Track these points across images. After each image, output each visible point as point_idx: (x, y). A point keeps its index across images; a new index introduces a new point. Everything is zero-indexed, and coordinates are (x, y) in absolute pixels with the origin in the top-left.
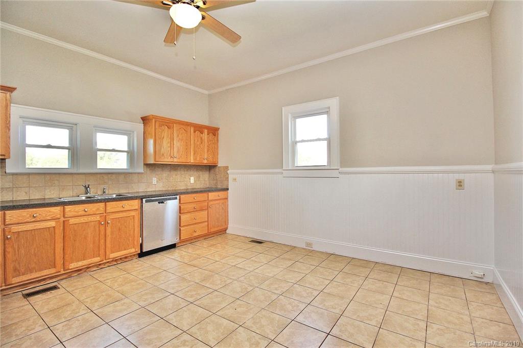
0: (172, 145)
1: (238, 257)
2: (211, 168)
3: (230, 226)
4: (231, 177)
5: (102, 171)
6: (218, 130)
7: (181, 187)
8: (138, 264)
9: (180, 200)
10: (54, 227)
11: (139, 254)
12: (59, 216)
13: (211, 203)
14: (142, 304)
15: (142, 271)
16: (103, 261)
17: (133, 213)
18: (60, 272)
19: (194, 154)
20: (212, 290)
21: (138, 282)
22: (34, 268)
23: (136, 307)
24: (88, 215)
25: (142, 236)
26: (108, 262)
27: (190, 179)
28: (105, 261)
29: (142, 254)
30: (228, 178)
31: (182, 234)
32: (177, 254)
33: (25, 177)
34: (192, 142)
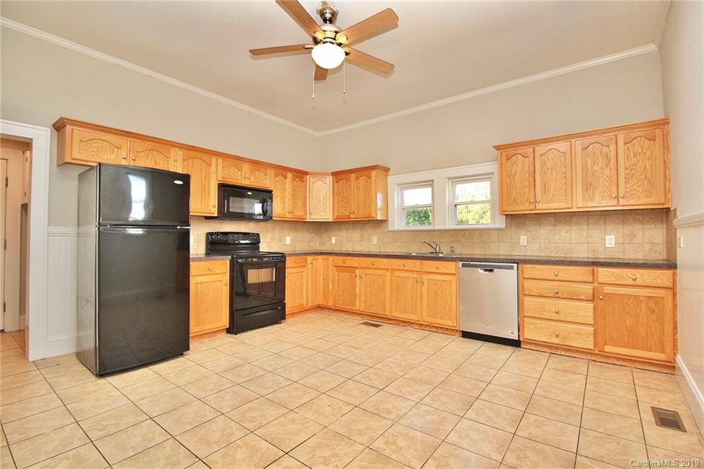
0: (532, 183)
6: (667, 123)
16: (420, 321)
17: (449, 278)
18: (388, 315)
26: (428, 325)
27: (605, 239)
28: (422, 323)
29: (465, 334)
34: (578, 169)
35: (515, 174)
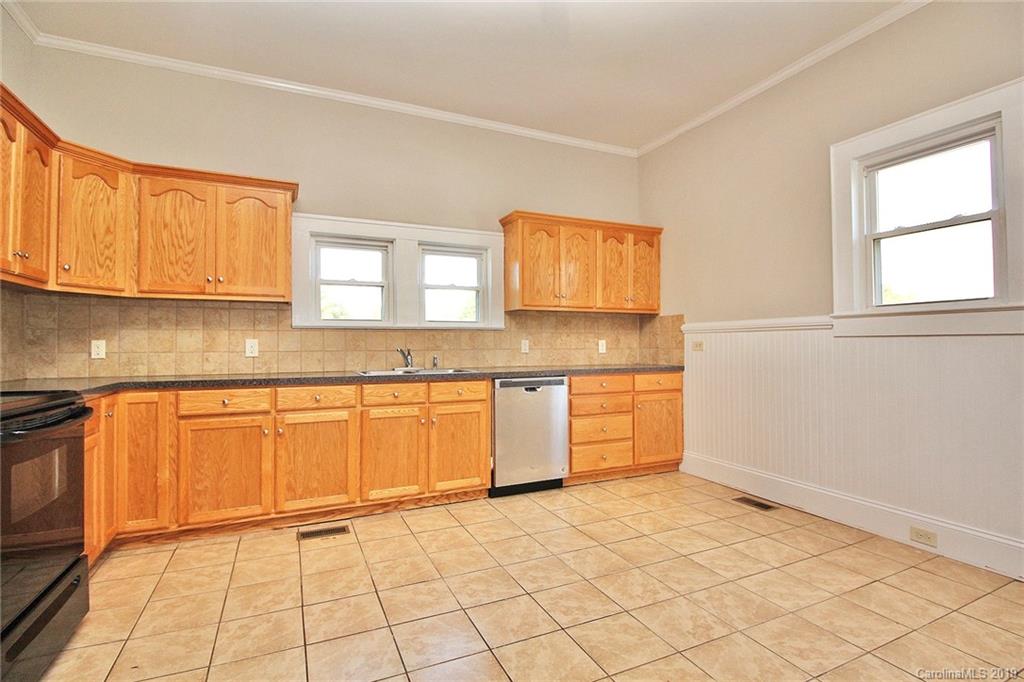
0: (557, 272)
1: (700, 534)
2: (644, 319)
3: (689, 455)
4: (689, 340)
5: (433, 325)
6: (660, 233)
7: (579, 360)
8: (484, 510)
9: (570, 386)
10: (346, 421)
11: (489, 490)
12: (354, 402)
13: (642, 398)
14: (466, 601)
15: (485, 527)
16: (424, 493)
17: (477, 407)
18: (354, 502)
19: (605, 288)
20: (619, 609)
21: (472, 549)
22: (316, 489)
23: (451, 604)
24: (401, 404)
25: (493, 454)
26: (434, 497)
27: (598, 344)
28: (427, 495)
29: (495, 492)
30: (682, 342)
31: (574, 461)
32: (561, 502)
33: (318, 333)
34: (599, 263)
35: (539, 256)
